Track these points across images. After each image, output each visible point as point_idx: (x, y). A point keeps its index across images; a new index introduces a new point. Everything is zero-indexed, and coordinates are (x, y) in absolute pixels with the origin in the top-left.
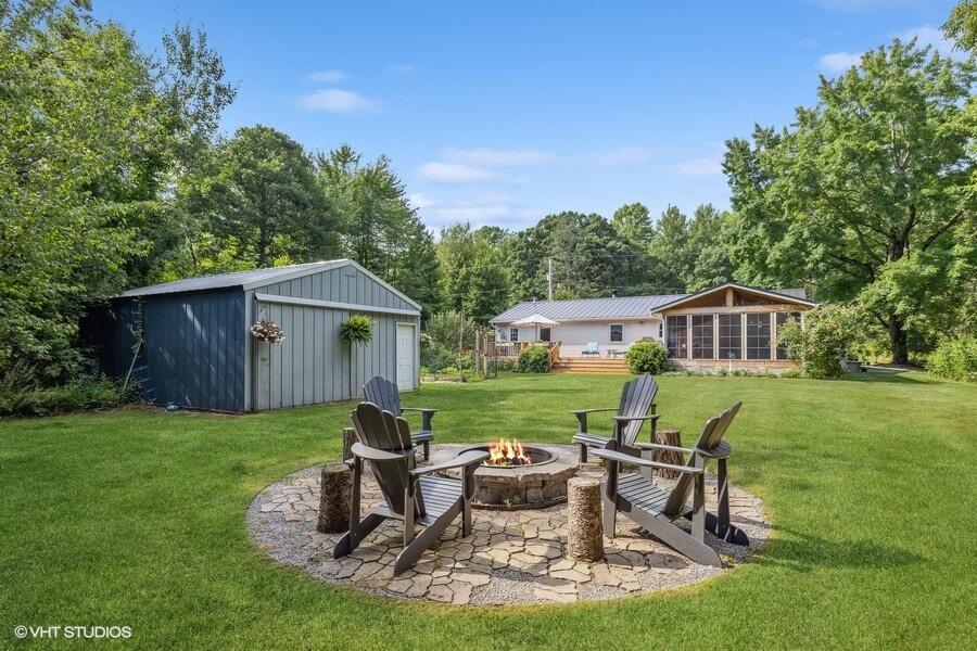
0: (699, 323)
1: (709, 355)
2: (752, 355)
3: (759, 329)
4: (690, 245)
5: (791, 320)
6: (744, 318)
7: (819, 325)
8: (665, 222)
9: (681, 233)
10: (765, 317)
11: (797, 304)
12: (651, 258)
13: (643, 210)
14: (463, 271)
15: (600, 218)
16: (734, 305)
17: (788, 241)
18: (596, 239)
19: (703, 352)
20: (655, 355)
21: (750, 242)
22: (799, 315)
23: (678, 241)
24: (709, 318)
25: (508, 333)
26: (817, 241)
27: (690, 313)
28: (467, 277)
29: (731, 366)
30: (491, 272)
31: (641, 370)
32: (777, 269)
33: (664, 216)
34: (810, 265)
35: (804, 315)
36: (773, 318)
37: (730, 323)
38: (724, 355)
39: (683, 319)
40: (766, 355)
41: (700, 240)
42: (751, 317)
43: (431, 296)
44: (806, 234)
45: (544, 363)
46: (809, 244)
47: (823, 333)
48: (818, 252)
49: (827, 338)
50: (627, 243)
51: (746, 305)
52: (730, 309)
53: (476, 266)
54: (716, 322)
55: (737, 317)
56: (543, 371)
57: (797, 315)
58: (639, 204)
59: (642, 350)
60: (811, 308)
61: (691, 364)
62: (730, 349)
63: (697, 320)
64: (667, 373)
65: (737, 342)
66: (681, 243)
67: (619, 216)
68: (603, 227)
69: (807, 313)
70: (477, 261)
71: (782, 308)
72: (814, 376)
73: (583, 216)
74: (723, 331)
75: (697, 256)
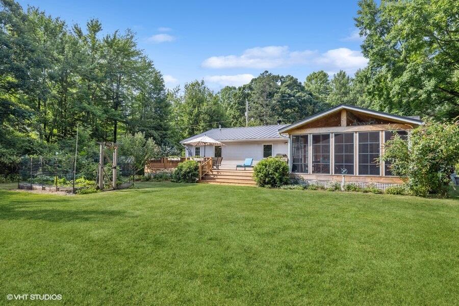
0: (319, 142)
1: (326, 170)
2: (363, 171)
3: (370, 146)
4: (351, 95)
5: (397, 138)
6: (356, 137)
7: (422, 143)
8: (336, 80)
9: (346, 88)
10: (375, 135)
11: (403, 123)
12: (326, 104)
13: (325, 75)
14: (196, 111)
15: (292, 78)
16: (348, 125)
17: (406, 76)
18: (288, 91)
19: (321, 168)
20: (276, 169)
21: (378, 81)
22: (405, 133)
23: (343, 93)
24: (326, 137)
25: (193, 151)
26: (430, 76)
27: (311, 132)
28: (198, 115)
29: (343, 180)
30: (214, 111)
31: (263, 183)
32: (400, 102)
33: (335, 77)
34: (424, 96)
35: (410, 132)
36: (382, 136)
37: (344, 141)
38: (338, 171)
39: (305, 137)
40: (375, 171)
41: (358, 92)
42: (363, 136)
43: (161, 126)
44: (420, 70)
45: (194, 175)
46: (423, 78)
47: (426, 150)
48: (430, 84)
49: (431, 155)
50: (311, 94)
51: (359, 125)
52: (344, 129)
53: (204, 107)
54: (332, 140)
55: (350, 136)
56: (193, 181)
57: (403, 134)
58: (322, 71)
59: (266, 166)
60: (415, 126)
61: (311, 178)
62: (344, 166)
63: (316, 138)
64: (286, 187)
65: (350, 159)
66: (346, 94)
67: (310, 79)
68: (294, 84)
69: (413, 131)
70: (205, 104)
71: (389, 127)
72: (417, 193)
73: (283, 77)
74: (338, 149)
75: (356, 102)
